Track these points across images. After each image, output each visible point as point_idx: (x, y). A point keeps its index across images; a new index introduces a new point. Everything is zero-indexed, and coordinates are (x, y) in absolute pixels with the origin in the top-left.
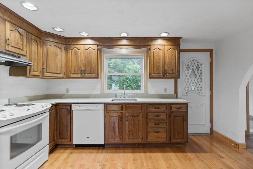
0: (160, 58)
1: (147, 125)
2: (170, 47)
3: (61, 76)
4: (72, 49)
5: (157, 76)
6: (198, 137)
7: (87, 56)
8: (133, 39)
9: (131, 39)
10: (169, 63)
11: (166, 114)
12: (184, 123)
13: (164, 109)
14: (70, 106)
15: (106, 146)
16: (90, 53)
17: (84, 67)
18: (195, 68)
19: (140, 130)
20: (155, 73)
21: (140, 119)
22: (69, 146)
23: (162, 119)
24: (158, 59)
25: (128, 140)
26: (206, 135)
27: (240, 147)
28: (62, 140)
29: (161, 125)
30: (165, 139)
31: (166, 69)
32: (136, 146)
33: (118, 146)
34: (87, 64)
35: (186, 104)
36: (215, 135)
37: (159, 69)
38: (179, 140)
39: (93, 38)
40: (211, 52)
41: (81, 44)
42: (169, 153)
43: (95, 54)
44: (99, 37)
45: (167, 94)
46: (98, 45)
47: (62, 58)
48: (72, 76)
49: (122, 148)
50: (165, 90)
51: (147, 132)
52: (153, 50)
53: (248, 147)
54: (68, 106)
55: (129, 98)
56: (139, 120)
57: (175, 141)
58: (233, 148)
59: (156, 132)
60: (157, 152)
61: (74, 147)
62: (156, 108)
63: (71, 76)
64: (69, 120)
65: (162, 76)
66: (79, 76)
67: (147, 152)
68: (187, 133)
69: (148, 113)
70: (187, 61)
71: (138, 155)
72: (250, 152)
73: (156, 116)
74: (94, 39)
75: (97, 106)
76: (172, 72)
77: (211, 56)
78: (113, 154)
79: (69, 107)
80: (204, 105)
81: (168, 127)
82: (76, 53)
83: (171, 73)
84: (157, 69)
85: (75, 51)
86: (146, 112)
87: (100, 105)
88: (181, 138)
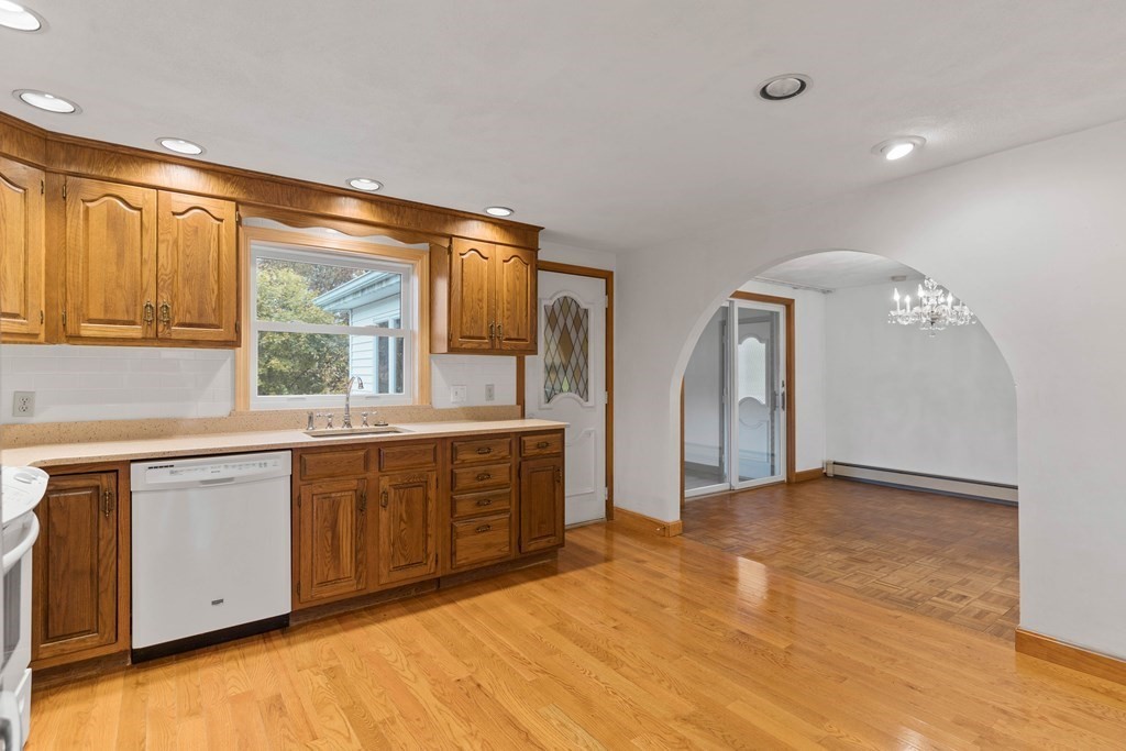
0: (482, 286)
1: (453, 510)
2: (511, 251)
3: (24, 330)
4: (89, 197)
5: (473, 343)
6: (582, 532)
7: (181, 242)
8: (391, 203)
9: (382, 202)
10: (508, 303)
11: (510, 468)
12: (554, 490)
13: (503, 454)
14: (113, 475)
15: (293, 624)
16: (196, 230)
17: (163, 294)
18: (570, 323)
19: (430, 532)
20: (468, 334)
21: (432, 494)
22: (94, 672)
23: (499, 486)
24: (476, 290)
25: (387, 578)
26: (597, 524)
27: (672, 533)
28: (64, 647)
29: (496, 506)
30: (507, 549)
31: (499, 322)
32: (413, 593)
33: (342, 611)
34: (180, 278)
35: (561, 431)
36: (617, 518)
37: (479, 322)
38: (543, 543)
39: (212, 167)
40: (607, 276)
41: (144, 181)
42: (523, 586)
43: (223, 241)
44: (247, 171)
45: (494, 407)
46: (238, 203)
47: (31, 238)
48: (89, 330)
49: (364, 613)
50: (490, 391)
51: (453, 535)
52: (461, 254)
53: (685, 528)
54: (104, 475)
55: (364, 427)
56: (426, 499)
57: (533, 546)
58: (659, 538)
59: (478, 531)
60: (486, 592)
61: (128, 668)
62: (479, 450)
63: (84, 333)
64: (110, 541)
65: (487, 347)
66: (136, 331)
67: (459, 600)
68: (564, 521)
69: (456, 471)
70: (551, 299)
71: (433, 614)
72: (690, 539)
73: (479, 477)
74: (218, 172)
75: (263, 462)
76: (518, 334)
77: (609, 291)
78: (342, 635)
79: (106, 482)
80: (593, 435)
81: (513, 509)
82: (114, 223)
83: (514, 336)
84: (474, 320)
85: (108, 212)
86: (449, 467)
87: (278, 457)
88: (548, 536)
